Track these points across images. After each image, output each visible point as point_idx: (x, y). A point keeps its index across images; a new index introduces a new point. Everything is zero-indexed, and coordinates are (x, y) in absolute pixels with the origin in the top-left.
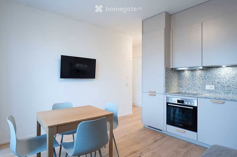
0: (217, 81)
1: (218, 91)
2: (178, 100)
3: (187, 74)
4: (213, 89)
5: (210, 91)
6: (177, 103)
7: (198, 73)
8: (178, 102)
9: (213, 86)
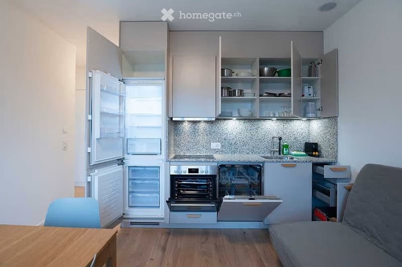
0: (224, 137)
1: (224, 150)
2: (189, 169)
3: (186, 126)
4: (219, 147)
5: (217, 151)
6: (187, 173)
7: (202, 126)
8: (189, 173)
9: (219, 144)
